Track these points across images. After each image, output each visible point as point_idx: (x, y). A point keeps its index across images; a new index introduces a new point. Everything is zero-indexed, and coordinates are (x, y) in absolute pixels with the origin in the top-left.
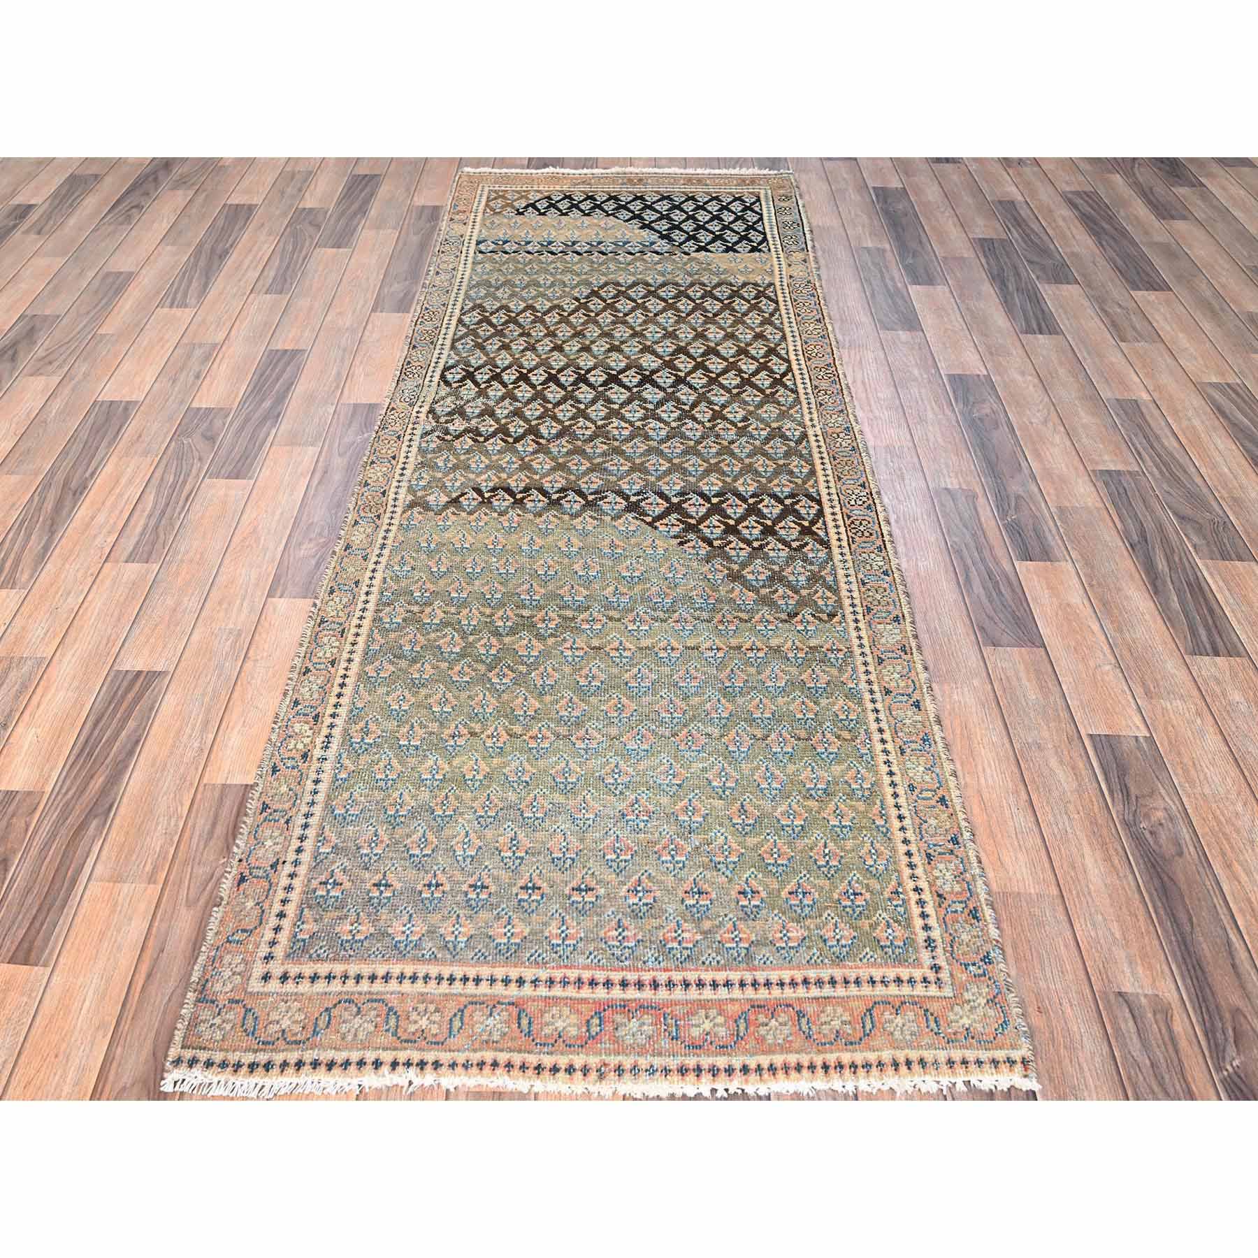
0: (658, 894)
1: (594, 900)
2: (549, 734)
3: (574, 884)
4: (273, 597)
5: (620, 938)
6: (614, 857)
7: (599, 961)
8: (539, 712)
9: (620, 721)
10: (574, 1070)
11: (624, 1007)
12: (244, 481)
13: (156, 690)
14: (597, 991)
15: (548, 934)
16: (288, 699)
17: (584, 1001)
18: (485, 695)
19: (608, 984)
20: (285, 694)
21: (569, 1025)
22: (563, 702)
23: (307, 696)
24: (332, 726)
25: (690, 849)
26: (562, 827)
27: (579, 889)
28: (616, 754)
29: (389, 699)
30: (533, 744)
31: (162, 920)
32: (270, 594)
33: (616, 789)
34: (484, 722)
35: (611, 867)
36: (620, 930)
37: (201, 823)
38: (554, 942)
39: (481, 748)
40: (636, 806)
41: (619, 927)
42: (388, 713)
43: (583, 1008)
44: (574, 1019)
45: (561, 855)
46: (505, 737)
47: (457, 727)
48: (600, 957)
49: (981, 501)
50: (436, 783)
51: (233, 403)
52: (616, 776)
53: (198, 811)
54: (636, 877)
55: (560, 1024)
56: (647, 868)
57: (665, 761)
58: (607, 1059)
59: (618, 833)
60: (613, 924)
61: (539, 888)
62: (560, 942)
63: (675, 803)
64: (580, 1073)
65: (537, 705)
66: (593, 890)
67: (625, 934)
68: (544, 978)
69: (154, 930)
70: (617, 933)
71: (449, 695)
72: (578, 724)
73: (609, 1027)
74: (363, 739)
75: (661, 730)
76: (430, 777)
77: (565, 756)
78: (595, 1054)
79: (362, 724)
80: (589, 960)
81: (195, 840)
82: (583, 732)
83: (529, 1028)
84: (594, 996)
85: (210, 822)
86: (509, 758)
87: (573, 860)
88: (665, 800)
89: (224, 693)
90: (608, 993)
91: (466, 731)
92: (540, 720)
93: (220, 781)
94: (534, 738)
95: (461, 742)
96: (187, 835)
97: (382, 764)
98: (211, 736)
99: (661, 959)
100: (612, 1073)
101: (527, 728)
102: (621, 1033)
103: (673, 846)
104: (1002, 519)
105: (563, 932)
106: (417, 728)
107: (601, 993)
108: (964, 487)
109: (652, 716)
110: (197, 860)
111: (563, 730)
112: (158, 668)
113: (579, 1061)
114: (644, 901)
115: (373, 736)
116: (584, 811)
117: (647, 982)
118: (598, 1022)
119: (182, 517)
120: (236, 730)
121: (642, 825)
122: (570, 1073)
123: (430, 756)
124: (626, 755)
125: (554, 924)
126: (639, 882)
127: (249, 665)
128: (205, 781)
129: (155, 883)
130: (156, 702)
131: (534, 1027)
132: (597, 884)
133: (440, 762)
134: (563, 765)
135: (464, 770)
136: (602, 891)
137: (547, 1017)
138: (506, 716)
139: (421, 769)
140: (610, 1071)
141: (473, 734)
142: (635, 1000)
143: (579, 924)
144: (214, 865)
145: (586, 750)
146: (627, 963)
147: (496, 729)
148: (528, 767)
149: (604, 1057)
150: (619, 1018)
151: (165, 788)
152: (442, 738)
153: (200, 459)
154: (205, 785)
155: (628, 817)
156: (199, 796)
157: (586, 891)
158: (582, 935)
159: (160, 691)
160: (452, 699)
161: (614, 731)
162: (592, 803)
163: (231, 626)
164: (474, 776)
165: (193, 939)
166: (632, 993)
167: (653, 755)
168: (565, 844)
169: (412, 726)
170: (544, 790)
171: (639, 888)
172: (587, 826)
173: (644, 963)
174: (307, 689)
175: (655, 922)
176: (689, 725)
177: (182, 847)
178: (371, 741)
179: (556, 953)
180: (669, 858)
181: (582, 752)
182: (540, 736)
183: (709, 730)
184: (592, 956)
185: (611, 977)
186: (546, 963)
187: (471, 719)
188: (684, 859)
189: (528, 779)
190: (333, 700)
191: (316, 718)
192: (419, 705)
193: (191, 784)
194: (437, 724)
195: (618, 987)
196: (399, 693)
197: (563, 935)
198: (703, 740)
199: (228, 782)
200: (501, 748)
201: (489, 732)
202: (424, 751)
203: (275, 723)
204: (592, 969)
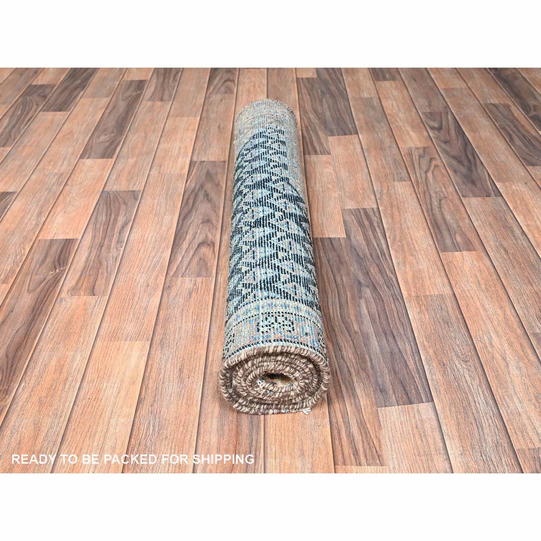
4: (83, 158)
12: (64, 113)
13: (9, 200)
31: (11, 299)
32: (82, 157)
37: (37, 257)
49: (513, 108)
51: (57, 81)
53: (35, 252)
69: (6, 303)
81: (33, 264)
85: (43, 256)
89: (51, 201)
93: (49, 237)
96: (28, 262)
98: (43, 219)
104: (527, 114)
108: (502, 102)
110: (35, 273)
112: (11, 190)
119: (26, 128)
120: (60, 215)
127: (67, 188)
128: (40, 238)
129: (7, 283)
130: (8, 205)
144: (46, 274)
151: (13, 242)
153: (37, 104)
154: (40, 240)
156: (35, 245)
159: (10, 201)
163: (56, 171)
165: (33, 306)
177: (24, 267)
193: (31, 240)
199: (55, 238)
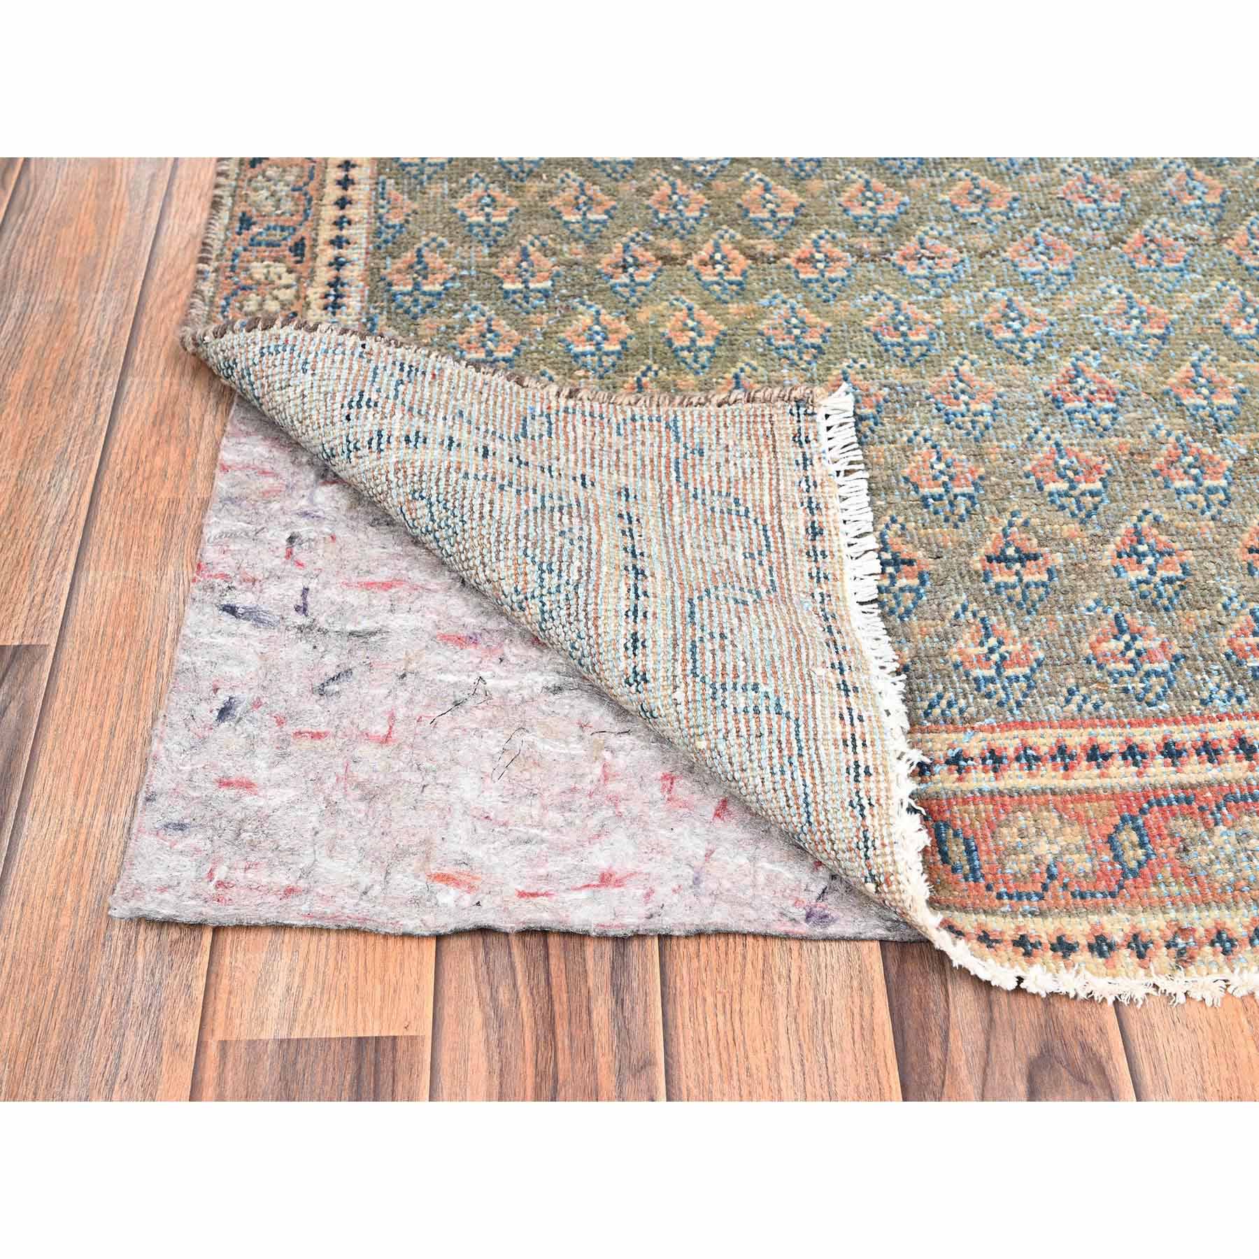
0: (1189, 557)
1: (1045, 577)
2: (837, 252)
3: (988, 547)
5: (1131, 654)
6: (1063, 486)
7: (1096, 707)
8: (804, 211)
9: (989, 220)
10: (1111, 947)
11: (1189, 802)
14: (1113, 770)
15: (958, 658)
16: (225, 215)
17: (1089, 795)
18: (673, 185)
19: (1133, 753)
20: (216, 204)
21: (1065, 850)
22: (852, 190)
23: (268, 207)
24: (338, 263)
25: (1229, 462)
26: (927, 432)
27: (1002, 558)
28: (1001, 283)
29: (460, 204)
30: (807, 273)
33: (1023, 349)
34: (686, 235)
35: (1062, 508)
36: (1127, 637)
38: (977, 672)
39: (694, 286)
40: (1080, 381)
41: (1122, 632)
42: (464, 232)
43: (1090, 809)
44: (1073, 836)
45: (942, 490)
46: (741, 263)
47: (626, 248)
48: (1095, 697)
50: (608, 361)
52: (1016, 325)
54: (1125, 527)
55: (1044, 849)
56: (1146, 505)
57: (1114, 292)
58: (1185, 919)
59: (1057, 436)
60: (1107, 624)
61: (910, 563)
62: (992, 672)
63: (1164, 372)
64: (1126, 952)
65: (796, 198)
66: (1036, 557)
67: (1139, 644)
68: (975, 752)
70: (1121, 645)
71: (592, 190)
72: (898, 229)
73: (1165, 849)
74: (417, 286)
75: (1085, 235)
76: (589, 348)
77: (889, 291)
78: (1149, 907)
79: (409, 256)
80: (1073, 707)
82: (911, 245)
83: (970, 861)
84: (1107, 782)
86: (765, 301)
87: (971, 497)
88: (1140, 368)
90: (1139, 774)
91: (649, 255)
92: (810, 227)
94: (810, 260)
95: (644, 275)
97: (472, 332)
99: (1240, 693)
100: (1208, 949)
101: (787, 243)
102: (1199, 857)
103: (1190, 459)
105: (991, 650)
106: (535, 255)
107: (1121, 775)
109: (1056, 207)
111: (868, 244)
113: (1116, 926)
114: (1162, 573)
115: (440, 277)
116: (964, 398)
117: (1225, 744)
118: (1135, 838)
121: (1106, 420)
122: (1102, 954)
123: (581, 308)
124: (1027, 285)
125: (967, 636)
126: (1138, 536)
131: (982, 860)
132: (1040, 545)
133: (606, 317)
134: (889, 309)
135: (666, 329)
136: (1058, 559)
137: (1008, 835)
138: (733, 223)
139: (567, 333)
140: (1200, 944)
141: (668, 260)
142: (1210, 785)
143: (1024, 630)
145: (933, 280)
146: (1164, 706)
147: (717, 247)
148: (813, 319)
149: (1173, 914)
150: (1183, 827)
152: (598, 273)
155: (1068, 406)
157: (1020, 560)
158: (1041, 655)
160: (601, 197)
161: (982, 241)
162: (978, 381)
164: (693, 341)
166: (1195, 771)
167: (1082, 281)
168: (942, 466)
169: (525, 255)
170: (863, 361)
171: (1142, 548)
172: (980, 426)
173: (1203, 702)
174: (265, 193)
175: (1205, 618)
176: (1142, 221)
178: (438, 288)
179: (989, 696)
180: (1189, 483)
181: (926, 284)
182: (818, 256)
183: (1190, 229)
184: (1077, 699)
185: (1137, 740)
186: (972, 720)
187: (654, 231)
188: (1224, 483)
189: (818, 341)
190: (330, 213)
191: (298, 248)
192: (532, 212)
194: (581, 245)
195: (1160, 759)
196: (480, 191)
197: (995, 657)
198: (1186, 250)
200: (739, 284)
201: (704, 254)
202: (564, 298)
203: (203, 260)
204: (1083, 725)
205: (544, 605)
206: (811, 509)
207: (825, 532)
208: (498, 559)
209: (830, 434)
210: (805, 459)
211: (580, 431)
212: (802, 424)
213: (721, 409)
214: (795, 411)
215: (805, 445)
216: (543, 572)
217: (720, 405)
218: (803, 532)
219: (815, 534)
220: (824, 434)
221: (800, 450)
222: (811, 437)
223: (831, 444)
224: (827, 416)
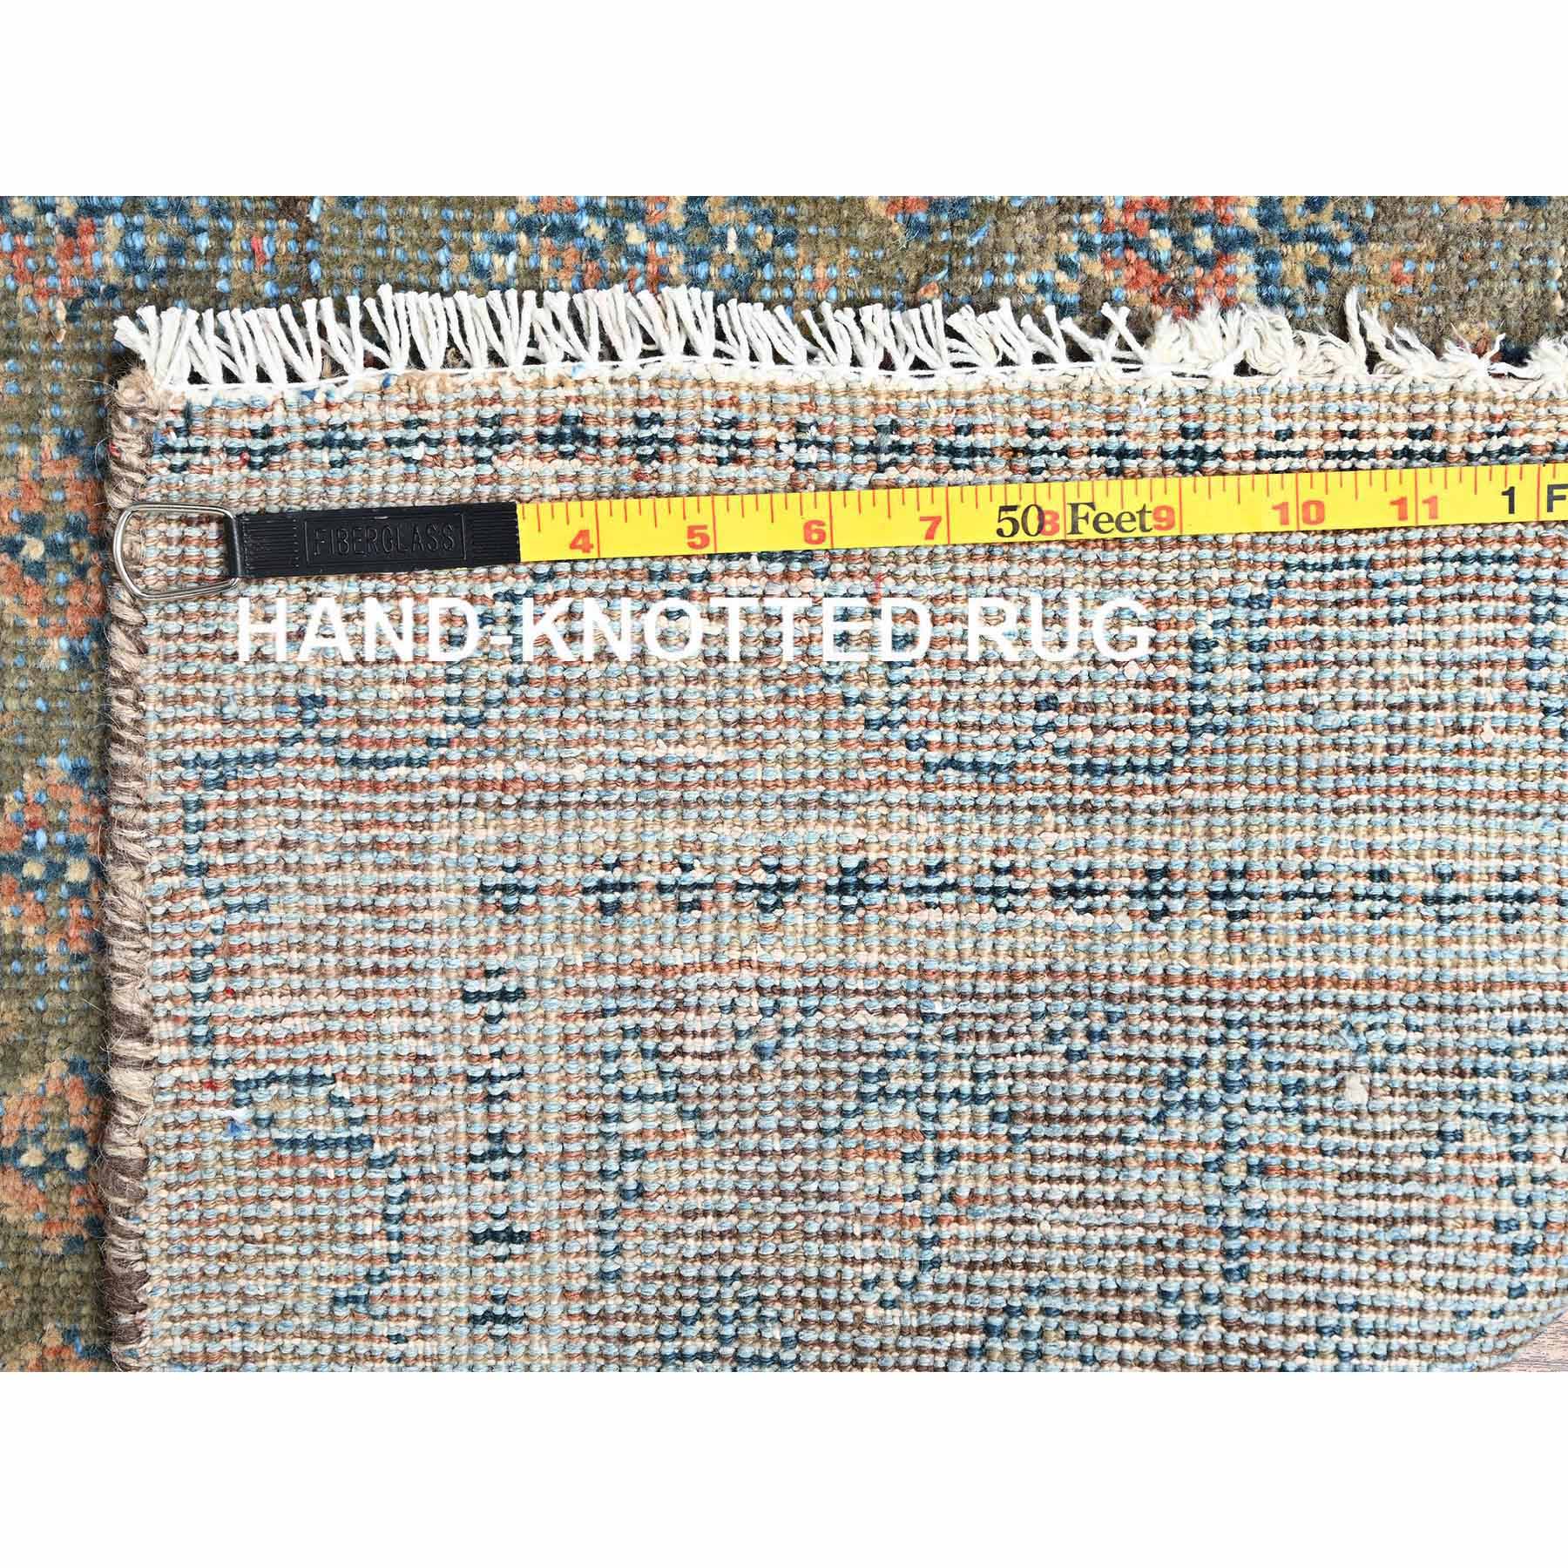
205: (957, 1094)
206: (499, 439)
207: (573, 410)
208: (839, 1196)
209: (248, 373)
210: (328, 443)
211: (276, 1005)
212: (216, 444)
213: (155, 645)
214: (178, 459)
215: (277, 440)
216: (882, 1092)
217: (143, 651)
218: (569, 467)
219: (582, 438)
220: (250, 387)
221: (296, 454)
222: (257, 423)
223: (278, 373)
224: (195, 378)
